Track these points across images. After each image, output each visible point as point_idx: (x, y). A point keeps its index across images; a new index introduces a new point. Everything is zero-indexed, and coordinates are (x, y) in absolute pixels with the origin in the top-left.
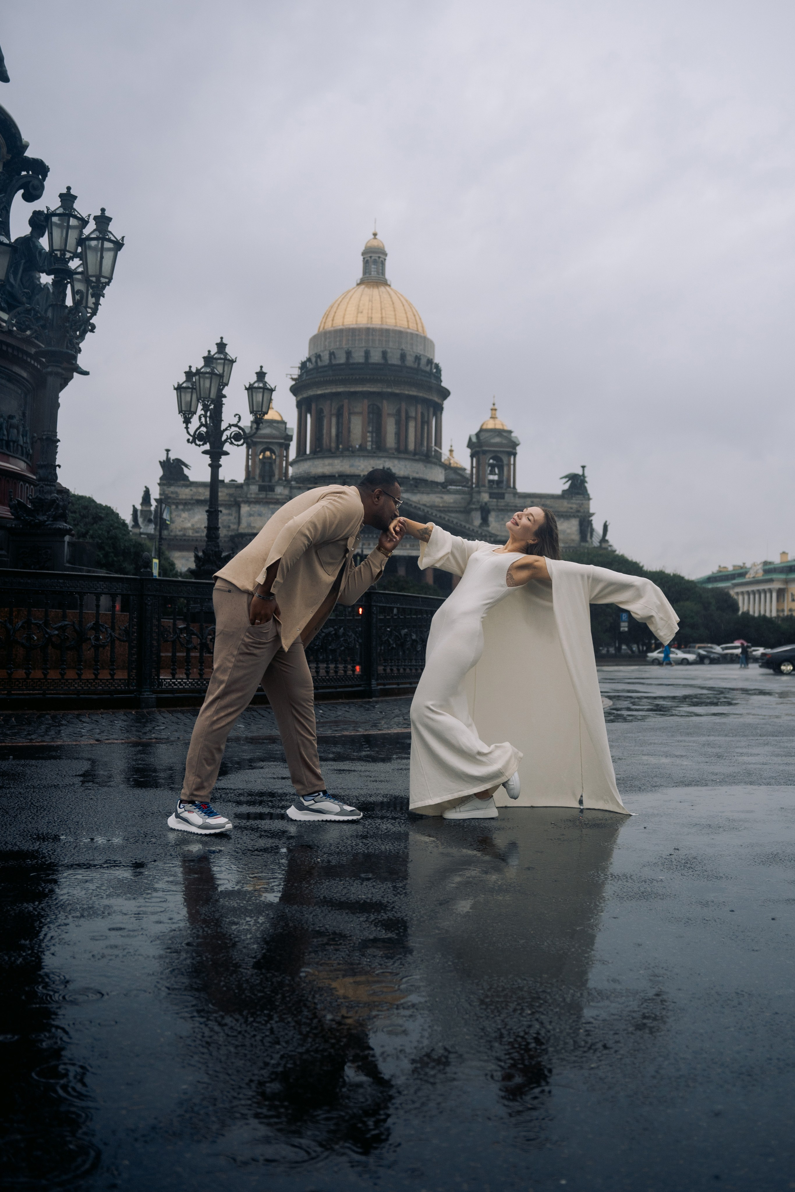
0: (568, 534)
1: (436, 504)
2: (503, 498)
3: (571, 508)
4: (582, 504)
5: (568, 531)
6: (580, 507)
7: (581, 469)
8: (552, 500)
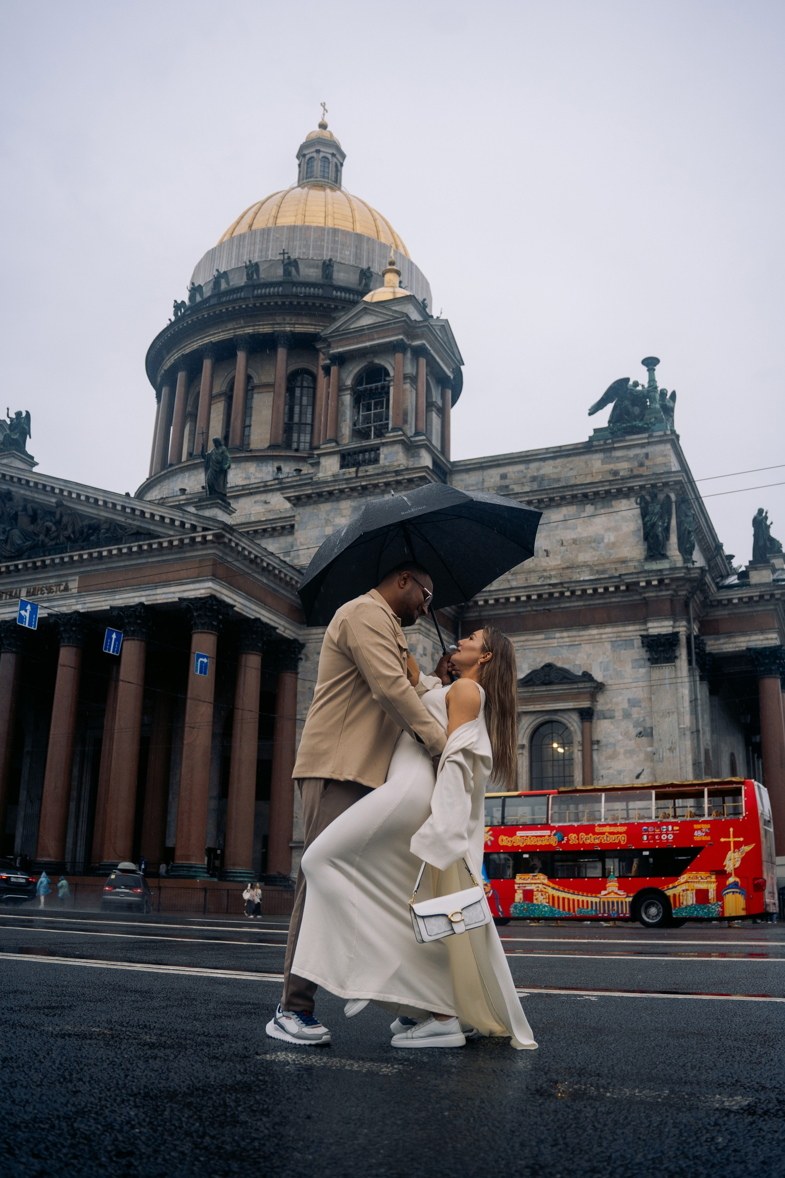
0: (613, 545)
1: (253, 519)
2: (376, 461)
3: (615, 473)
4: (647, 455)
5: (610, 537)
6: (641, 465)
7: (645, 368)
8: (559, 461)
